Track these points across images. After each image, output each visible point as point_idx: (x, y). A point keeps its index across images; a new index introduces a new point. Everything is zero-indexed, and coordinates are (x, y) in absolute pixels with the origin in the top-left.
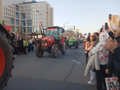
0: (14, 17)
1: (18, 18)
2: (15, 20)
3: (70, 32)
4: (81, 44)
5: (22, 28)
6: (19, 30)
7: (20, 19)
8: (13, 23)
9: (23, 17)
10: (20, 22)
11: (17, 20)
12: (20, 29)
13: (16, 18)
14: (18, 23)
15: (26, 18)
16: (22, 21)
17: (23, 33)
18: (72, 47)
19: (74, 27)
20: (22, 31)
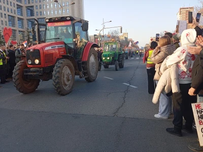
0: (15, 13)
1: (22, 15)
2: (17, 19)
3: (114, 37)
4: (132, 58)
5: (28, 32)
6: (23, 37)
7: (25, 17)
8: (13, 25)
9: (29, 13)
10: (25, 22)
11: (19, 19)
12: (26, 34)
13: (17, 16)
14: (23, 24)
15: (35, 14)
16: (28, 20)
17: (31, 42)
18: (110, 66)
19: (119, 28)
20: (29, 38)
